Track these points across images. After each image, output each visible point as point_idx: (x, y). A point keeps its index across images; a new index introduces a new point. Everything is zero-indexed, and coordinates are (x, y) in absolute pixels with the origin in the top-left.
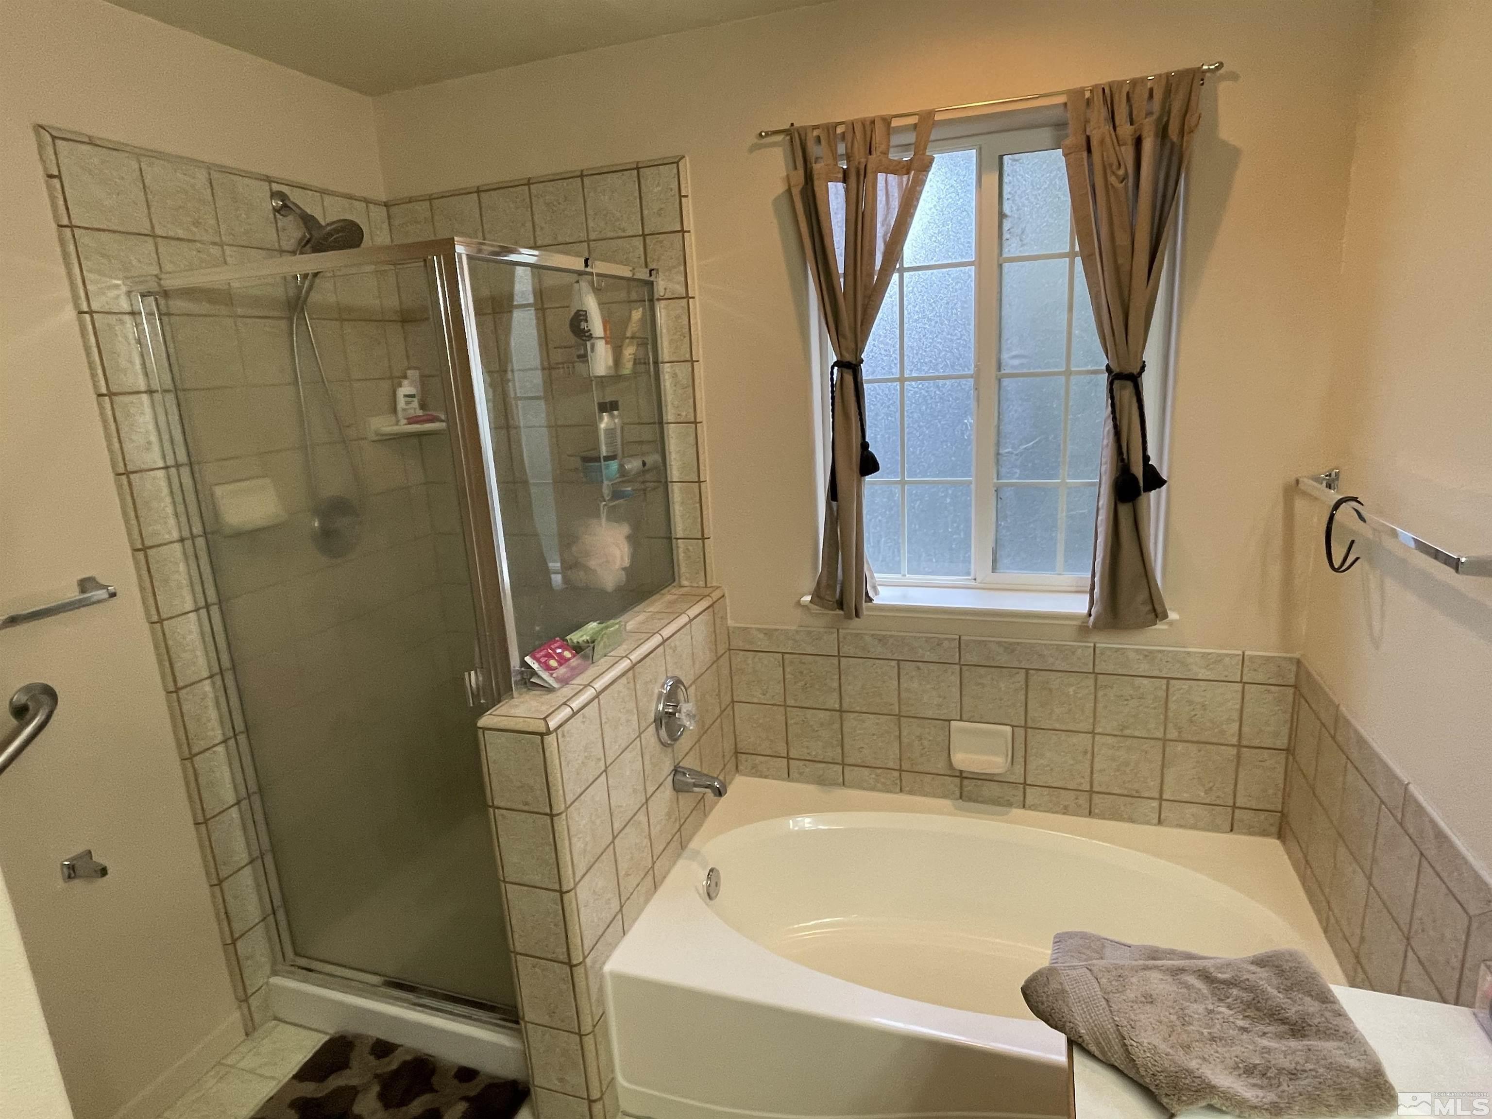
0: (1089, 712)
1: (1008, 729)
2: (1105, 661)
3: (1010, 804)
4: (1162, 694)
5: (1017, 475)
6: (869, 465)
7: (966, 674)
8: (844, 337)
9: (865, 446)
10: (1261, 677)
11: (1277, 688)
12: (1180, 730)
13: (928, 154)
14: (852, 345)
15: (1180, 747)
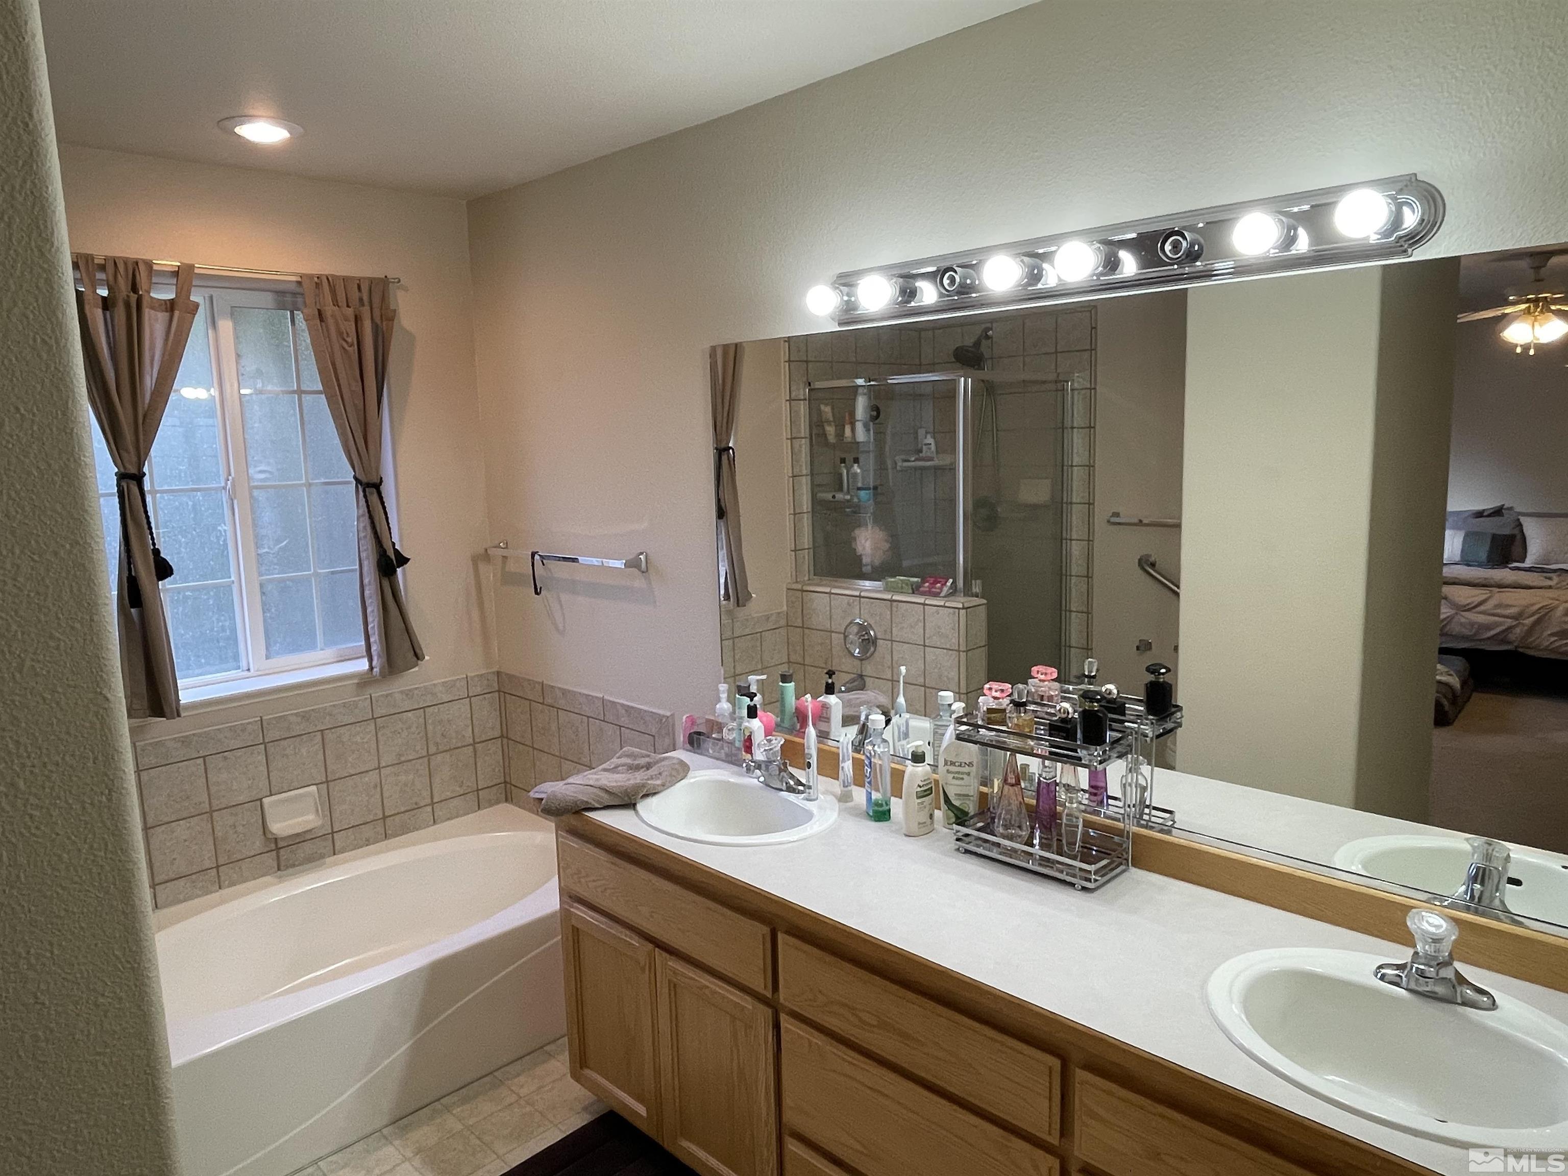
0: (373, 751)
1: (314, 788)
2: (380, 706)
3: (322, 856)
4: (422, 720)
5: (277, 571)
6: (164, 570)
7: (271, 750)
8: (127, 451)
9: (156, 552)
10: (478, 690)
11: (489, 695)
12: (437, 744)
13: (192, 298)
14: (134, 459)
15: (439, 757)
